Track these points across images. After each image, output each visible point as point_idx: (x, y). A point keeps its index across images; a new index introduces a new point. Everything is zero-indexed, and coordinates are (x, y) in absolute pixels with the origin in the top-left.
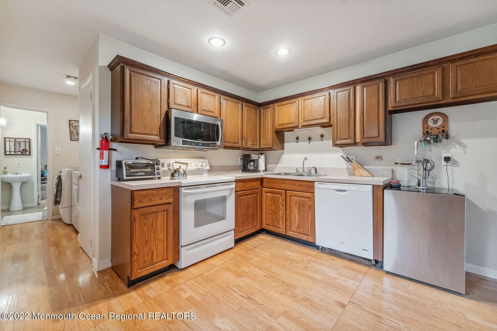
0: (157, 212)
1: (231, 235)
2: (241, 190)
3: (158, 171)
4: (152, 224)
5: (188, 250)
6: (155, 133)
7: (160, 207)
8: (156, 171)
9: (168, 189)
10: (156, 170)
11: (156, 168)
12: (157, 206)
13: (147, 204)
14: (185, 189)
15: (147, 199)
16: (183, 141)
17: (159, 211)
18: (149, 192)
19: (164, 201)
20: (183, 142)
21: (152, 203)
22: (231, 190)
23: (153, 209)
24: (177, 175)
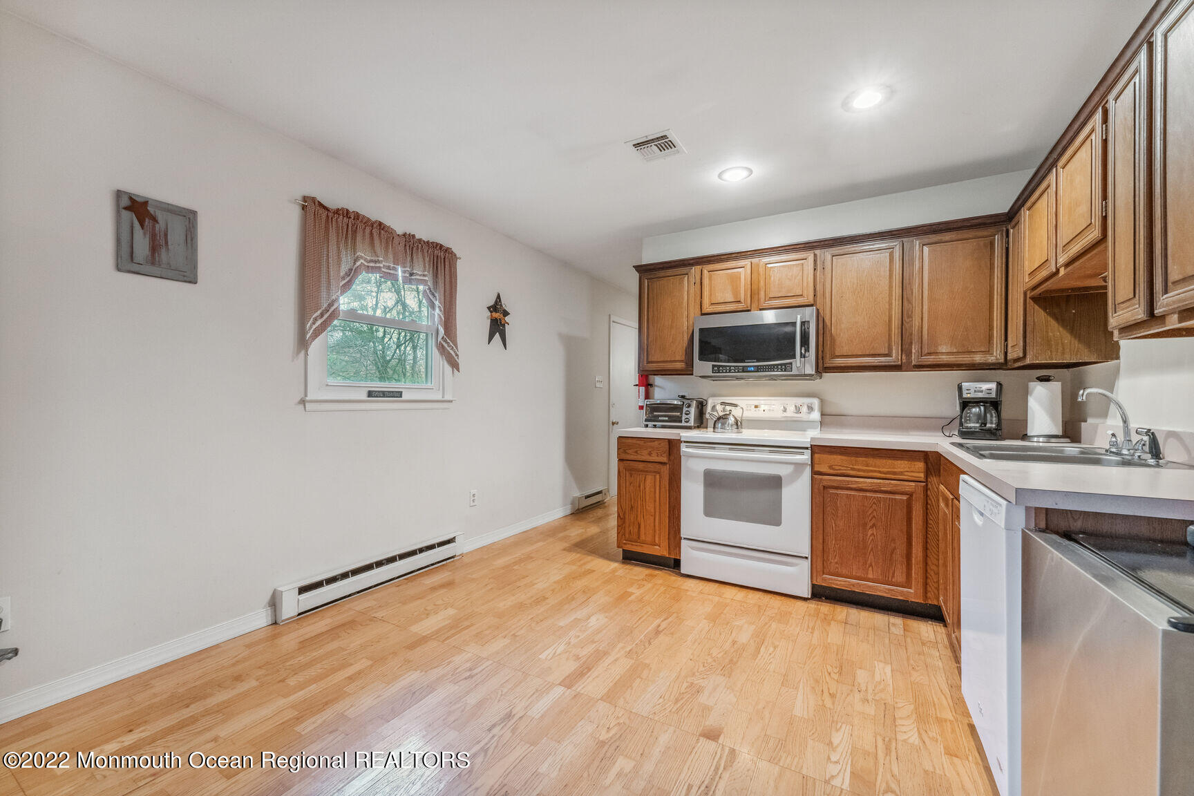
0: (647, 471)
1: (797, 567)
2: (832, 471)
3: (687, 416)
4: (639, 487)
5: (693, 548)
6: (678, 358)
7: (650, 465)
8: (684, 417)
9: (660, 442)
10: (684, 415)
11: (684, 412)
12: (646, 463)
13: (632, 457)
14: (687, 447)
15: (632, 450)
16: (714, 366)
17: (650, 472)
18: (634, 441)
19: (654, 458)
20: (713, 368)
21: (639, 457)
22: (799, 466)
23: (641, 466)
24: (720, 425)
